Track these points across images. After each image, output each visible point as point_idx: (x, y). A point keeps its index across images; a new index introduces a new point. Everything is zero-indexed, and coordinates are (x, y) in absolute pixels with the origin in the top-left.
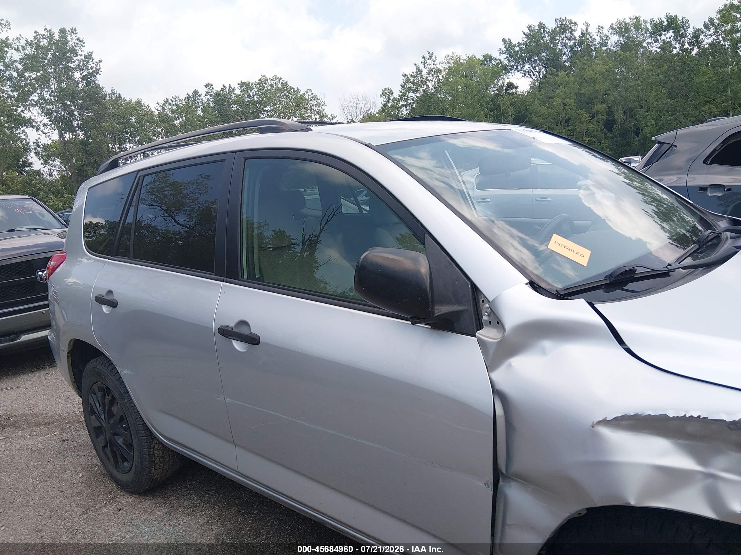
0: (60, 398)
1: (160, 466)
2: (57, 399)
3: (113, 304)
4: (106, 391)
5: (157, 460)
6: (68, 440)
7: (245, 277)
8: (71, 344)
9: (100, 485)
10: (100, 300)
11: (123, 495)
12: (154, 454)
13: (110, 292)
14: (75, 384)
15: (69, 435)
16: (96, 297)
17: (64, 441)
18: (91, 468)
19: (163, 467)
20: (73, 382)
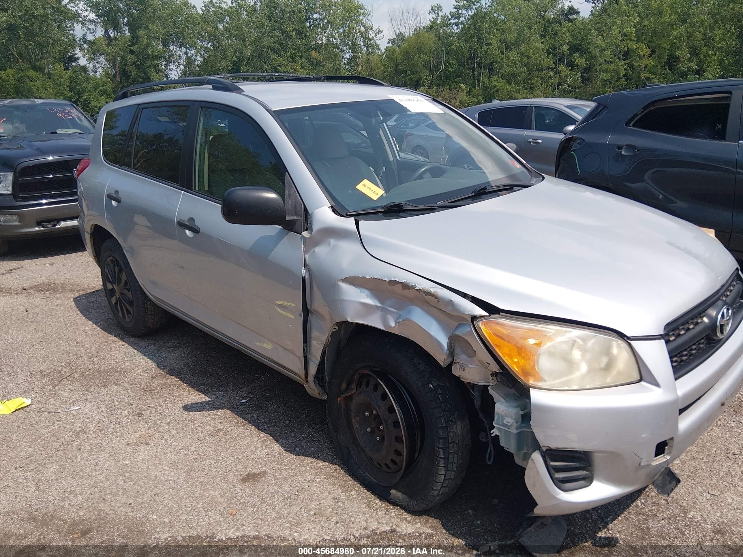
0: (89, 274)
1: (152, 317)
2: (88, 275)
3: (118, 201)
4: (116, 262)
5: (149, 313)
6: (93, 302)
7: (197, 189)
8: (93, 228)
9: (113, 331)
10: (110, 197)
11: (128, 337)
12: (147, 308)
13: (117, 192)
14: (96, 258)
15: (94, 299)
16: (108, 195)
17: (90, 302)
18: (108, 320)
19: (154, 318)
20: (95, 257)
